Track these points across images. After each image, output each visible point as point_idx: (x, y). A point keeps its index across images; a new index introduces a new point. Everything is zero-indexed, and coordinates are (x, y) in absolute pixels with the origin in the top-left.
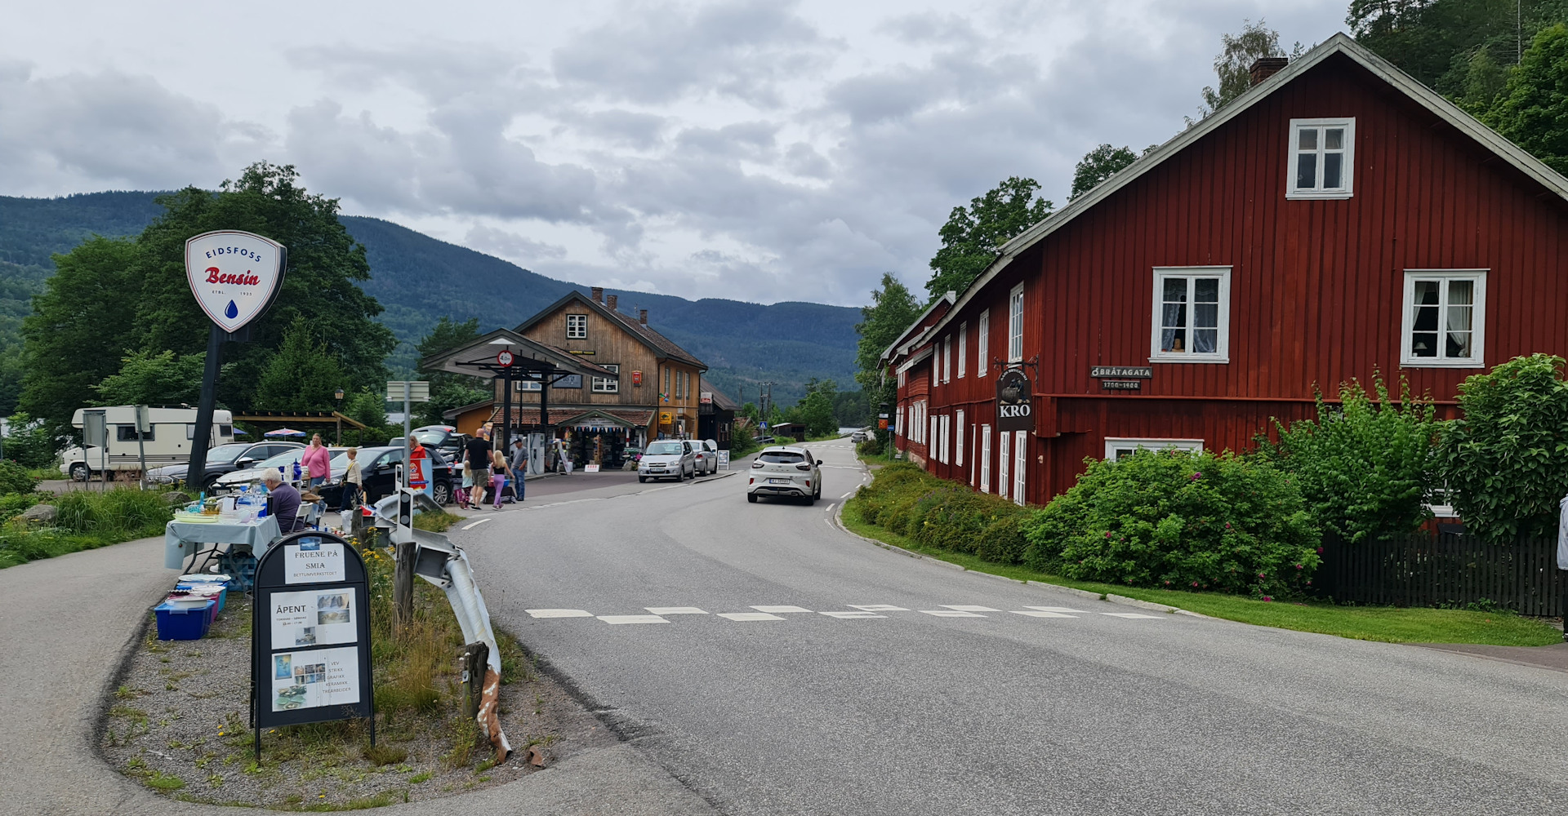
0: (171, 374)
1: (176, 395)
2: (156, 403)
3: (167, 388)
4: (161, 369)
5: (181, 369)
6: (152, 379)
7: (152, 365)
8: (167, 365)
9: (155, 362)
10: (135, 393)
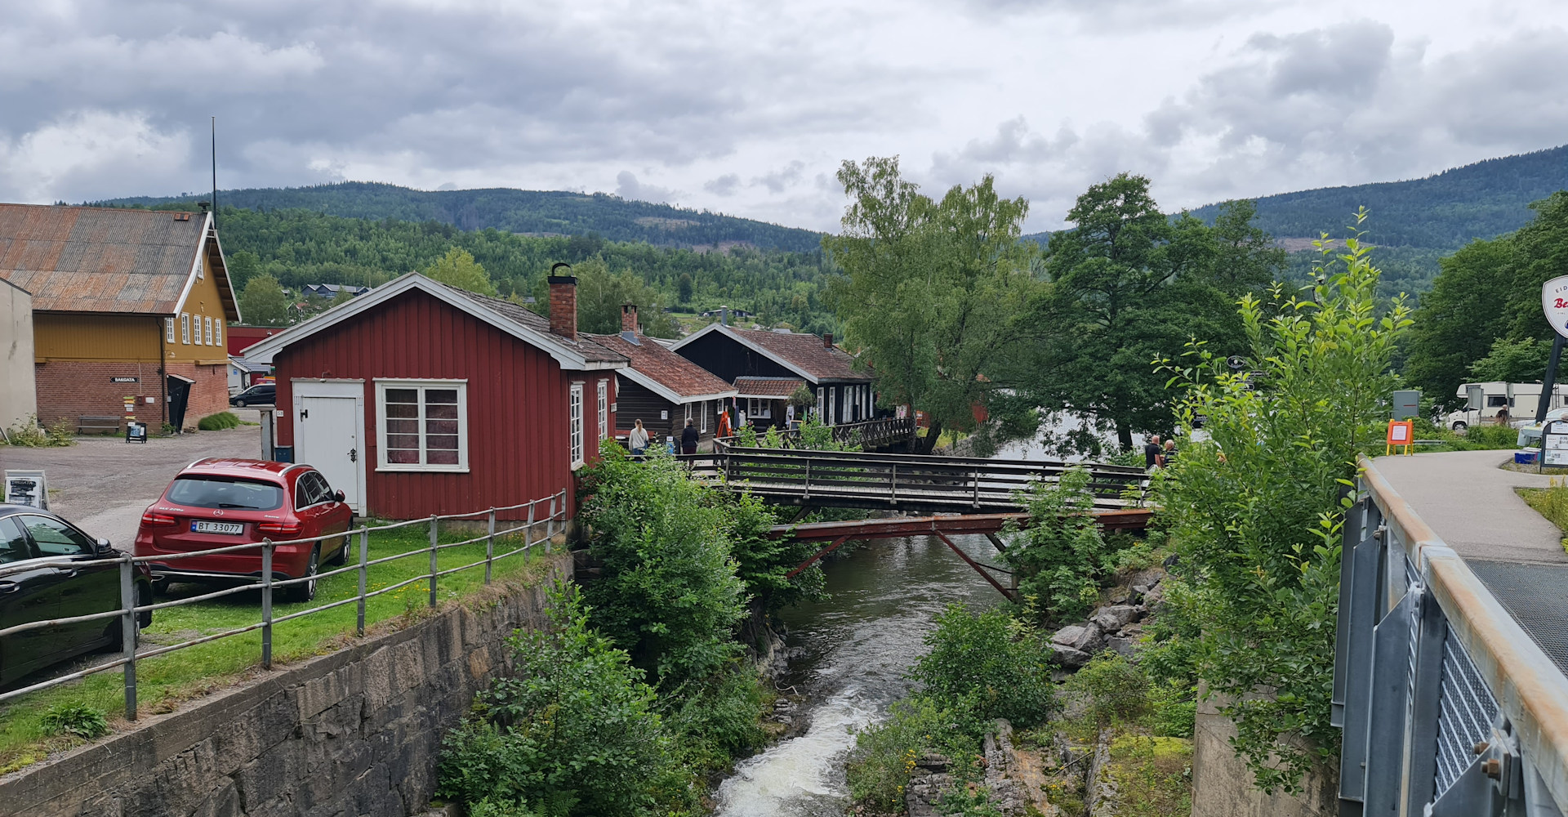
0: (1531, 356)
1: (1533, 372)
2: (1518, 380)
3: (1526, 367)
4: (1523, 352)
5: (1539, 351)
6: (1515, 361)
7: (1516, 350)
8: (1527, 349)
9: (1518, 347)
10: (1501, 372)
